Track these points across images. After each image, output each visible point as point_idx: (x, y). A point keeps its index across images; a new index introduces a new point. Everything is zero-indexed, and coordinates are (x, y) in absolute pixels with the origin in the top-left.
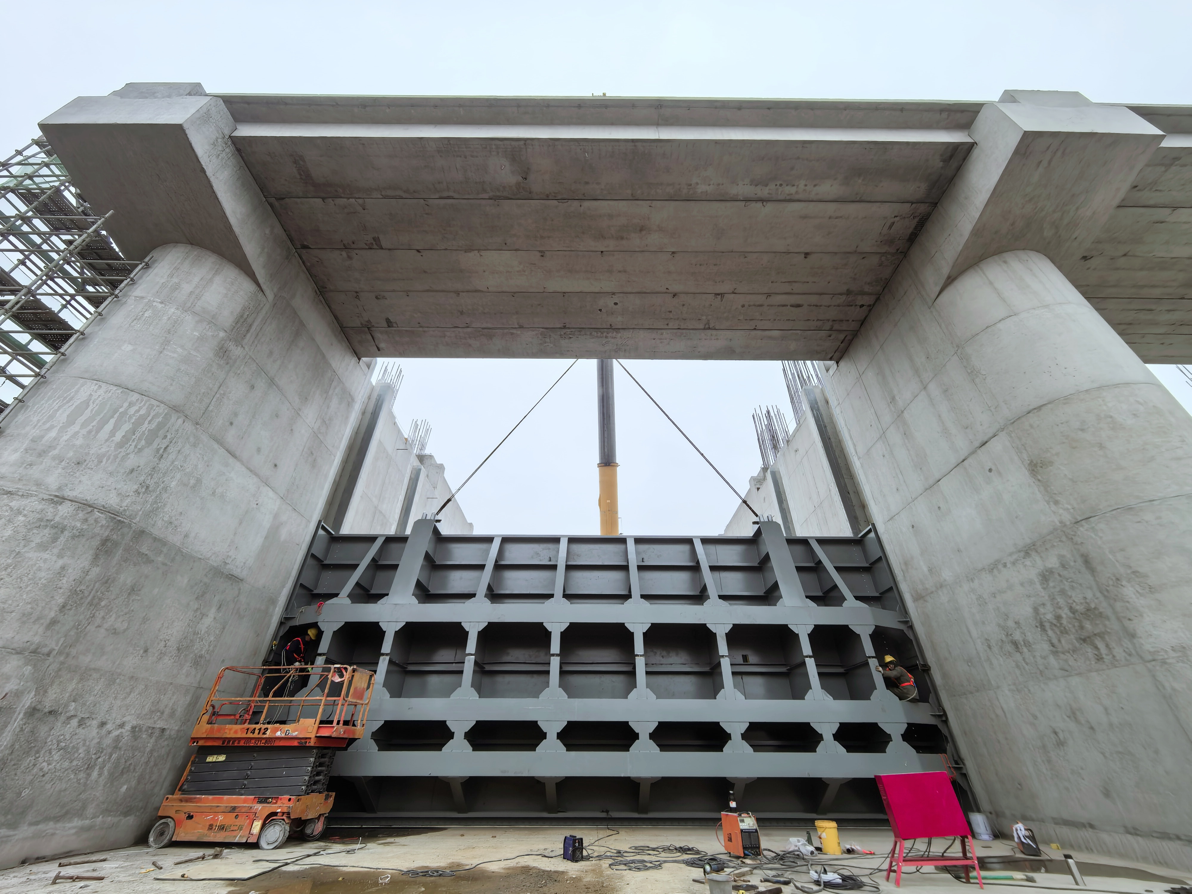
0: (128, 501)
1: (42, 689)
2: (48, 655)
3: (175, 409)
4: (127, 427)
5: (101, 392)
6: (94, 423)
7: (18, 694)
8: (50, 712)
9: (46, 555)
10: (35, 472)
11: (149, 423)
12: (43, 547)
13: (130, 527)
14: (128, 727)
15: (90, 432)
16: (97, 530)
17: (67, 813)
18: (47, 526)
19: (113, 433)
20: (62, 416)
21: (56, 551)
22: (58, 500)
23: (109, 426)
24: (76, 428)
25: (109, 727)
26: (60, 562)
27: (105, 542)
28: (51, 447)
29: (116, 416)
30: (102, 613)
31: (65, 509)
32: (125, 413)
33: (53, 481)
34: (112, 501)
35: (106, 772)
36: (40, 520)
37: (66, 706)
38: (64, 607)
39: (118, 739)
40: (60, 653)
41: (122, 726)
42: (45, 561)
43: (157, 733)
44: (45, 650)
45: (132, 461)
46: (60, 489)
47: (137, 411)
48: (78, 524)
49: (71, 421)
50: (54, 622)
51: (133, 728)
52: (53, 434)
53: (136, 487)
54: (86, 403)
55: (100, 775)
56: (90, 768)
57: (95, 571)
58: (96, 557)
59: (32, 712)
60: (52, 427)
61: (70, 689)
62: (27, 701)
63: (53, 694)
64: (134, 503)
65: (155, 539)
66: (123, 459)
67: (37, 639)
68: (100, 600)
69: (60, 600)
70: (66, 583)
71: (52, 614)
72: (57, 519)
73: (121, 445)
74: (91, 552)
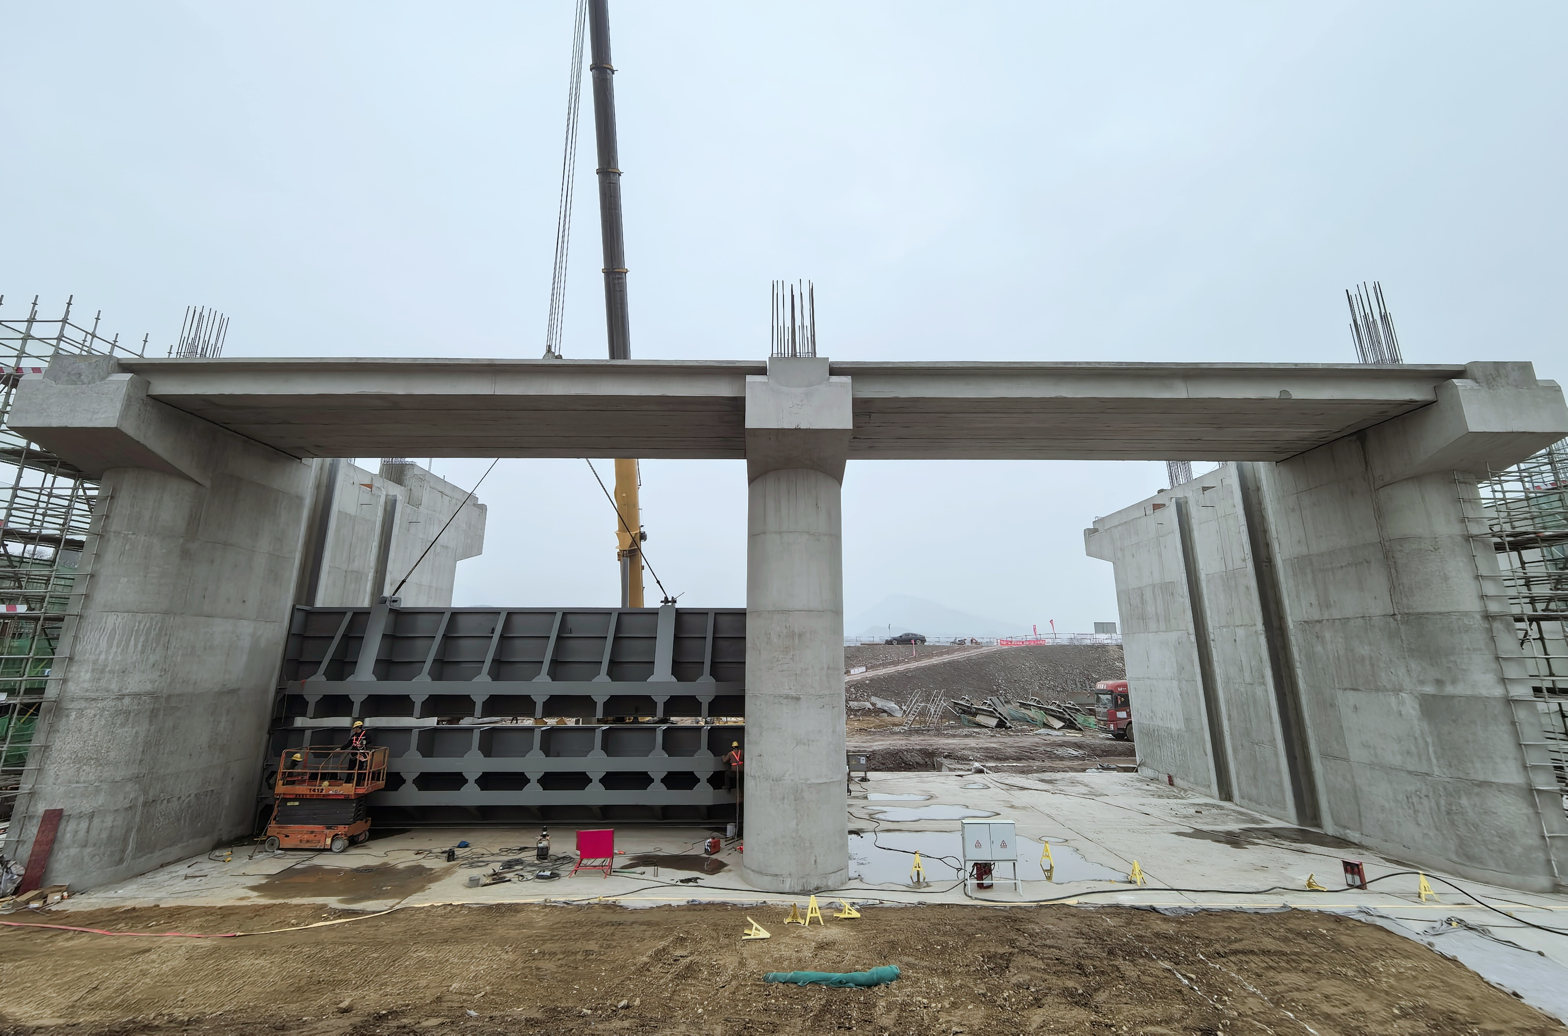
0: (157, 683)
1: (146, 793)
2: (144, 776)
3: (166, 613)
4: (142, 639)
5: (119, 620)
6: (123, 643)
7: (136, 798)
8: (153, 801)
9: (126, 729)
10: (103, 683)
11: (154, 630)
12: (123, 725)
13: (162, 696)
14: (193, 795)
15: (123, 650)
16: (147, 706)
17: (174, 842)
18: (120, 714)
19: (136, 645)
20: (104, 645)
21: (130, 725)
22: (121, 697)
23: (132, 642)
24: (114, 649)
25: (183, 798)
26: (134, 730)
27: (152, 711)
28: (106, 666)
29: (134, 633)
30: (162, 747)
31: (127, 701)
32: (137, 631)
33: (114, 686)
34: (149, 687)
35: (188, 820)
36: (116, 711)
37: (159, 796)
38: (143, 751)
39: (189, 802)
40: (148, 774)
41: (189, 795)
42: (127, 732)
43: (209, 793)
44: (142, 775)
45: (152, 659)
46: (120, 690)
47: (144, 626)
48: (136, 707)
49: (110, 646)
50: (141, 761)
51: (196, 795)
52: (103, 657)
53: (158, 674)
54: (114, 629)
55: (185, 822)
56: (179, 820)
57: (153, 728)
58: (151, 721)
59: (145, 804)
60: (101, 652)
61: (158, 787)
62: (141, 799)
63: (151, 794)
64: (160, 683)
65: (178, 695)
66: (148, 659)
67: (136, 771)
68: (160, 740)
69: (141, 749)
70: (140, 740)
71: (140, 757)
72: (125, 708)
73: (143, 652)
74: (148, 719)
